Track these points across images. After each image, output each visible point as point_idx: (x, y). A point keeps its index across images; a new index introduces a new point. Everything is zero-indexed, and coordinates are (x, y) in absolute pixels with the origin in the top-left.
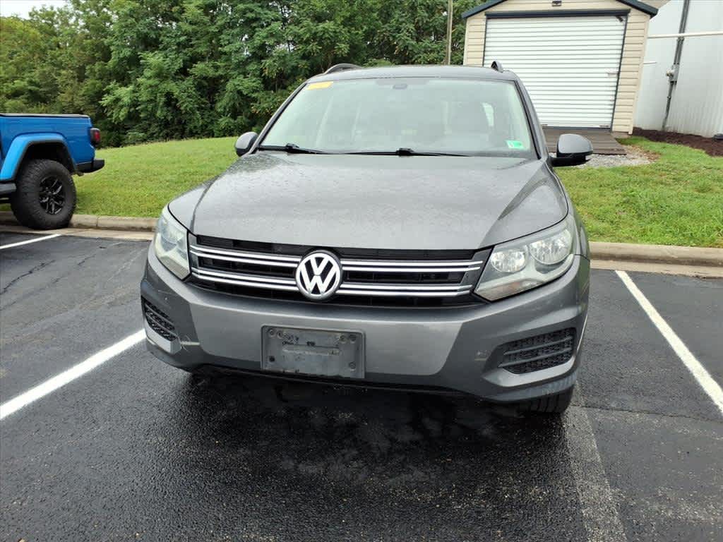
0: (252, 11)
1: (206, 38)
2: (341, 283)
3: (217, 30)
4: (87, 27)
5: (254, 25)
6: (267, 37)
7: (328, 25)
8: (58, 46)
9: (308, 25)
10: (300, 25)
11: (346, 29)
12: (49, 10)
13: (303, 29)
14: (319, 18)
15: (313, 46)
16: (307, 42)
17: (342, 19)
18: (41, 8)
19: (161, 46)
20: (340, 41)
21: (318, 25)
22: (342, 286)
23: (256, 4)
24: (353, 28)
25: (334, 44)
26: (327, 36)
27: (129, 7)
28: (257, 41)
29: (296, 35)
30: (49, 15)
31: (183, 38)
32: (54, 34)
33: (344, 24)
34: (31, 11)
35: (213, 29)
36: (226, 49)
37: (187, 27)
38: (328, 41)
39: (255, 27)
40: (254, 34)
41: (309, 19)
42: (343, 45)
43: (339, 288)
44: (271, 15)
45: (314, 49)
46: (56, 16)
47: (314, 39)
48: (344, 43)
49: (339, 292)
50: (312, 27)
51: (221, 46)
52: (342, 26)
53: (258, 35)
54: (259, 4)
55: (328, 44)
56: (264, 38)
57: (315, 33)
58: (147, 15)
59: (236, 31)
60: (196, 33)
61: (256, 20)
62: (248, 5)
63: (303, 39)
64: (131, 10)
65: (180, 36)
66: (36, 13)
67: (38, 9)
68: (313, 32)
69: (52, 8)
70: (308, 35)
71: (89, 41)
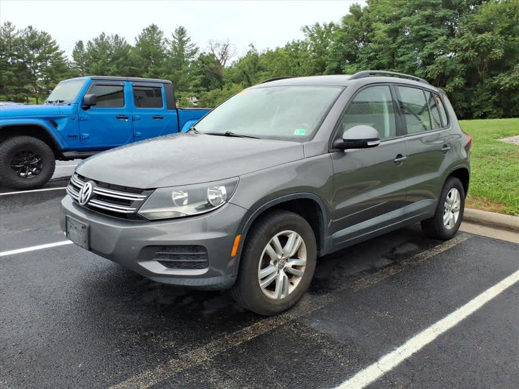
0: (424, 30)
1: (388, 52)
2: (90, 198)
3: (397, 46)
4: (314, 51)
5: (425, 39)
6: (433, 49)
7: (487, 35)
8: (299, 64)
9: (469, 37)
10: (462, 38)
11: (503, 37)
12: (297, 42)
13: (464, 40)
14: (480, 31)
15: (471, 53)
16: (467, 49)
17: (500, 29)
18: (292, 42)
19: (357, 60)
20: (496, 48)
21: (477, 36)
22: (91, 201)
23: (429, 24)
24: (511, 36)
25: (490, 50)
26: (484, 44)
27: (340, 36)
28: (426, 52)
29: (458, 45)
30: (296, 45)
31: (372, 54)
32: (297, 57)
33: (501, 33)
34: (286, 44)
35: (394, 46)
36: (402, 59)
37: (376, 46)
38: (485, 48)
39: (426, 41)
40: (424, 47)
41: (470, 32)
42: (498, 50)
43: (89, 201)
44: (439, 31)
45: (471, 54)
46: (300, 45)
47: (473, 47)
48: (499, 49)
49: (89, 203)
50: (472, 38)
51: (398, 57)
52: (499, 35)
53: (427, 48)
54: (431, 24)
55: (484, 50)
56: (431, 49)
57: (474, 43)
58: (352, 40)
59: (409, 46)
60: (381, 50)
61: (427, 36)
62: (422, 26)
63: (462, 48)
64: (341, 38)
65: (371, 52)
66: (289, 45)
67: (291, 43)
68: (472, 42)
69: (298, 41)
70: (467, 45)
71: (314, 60)
